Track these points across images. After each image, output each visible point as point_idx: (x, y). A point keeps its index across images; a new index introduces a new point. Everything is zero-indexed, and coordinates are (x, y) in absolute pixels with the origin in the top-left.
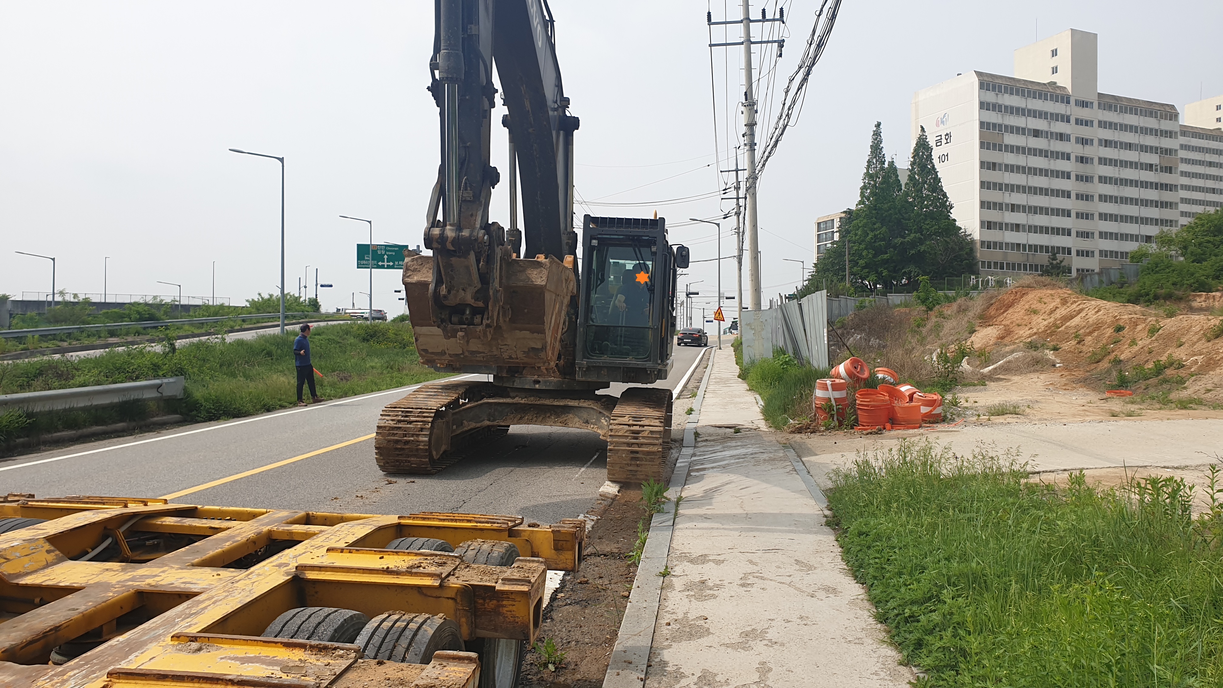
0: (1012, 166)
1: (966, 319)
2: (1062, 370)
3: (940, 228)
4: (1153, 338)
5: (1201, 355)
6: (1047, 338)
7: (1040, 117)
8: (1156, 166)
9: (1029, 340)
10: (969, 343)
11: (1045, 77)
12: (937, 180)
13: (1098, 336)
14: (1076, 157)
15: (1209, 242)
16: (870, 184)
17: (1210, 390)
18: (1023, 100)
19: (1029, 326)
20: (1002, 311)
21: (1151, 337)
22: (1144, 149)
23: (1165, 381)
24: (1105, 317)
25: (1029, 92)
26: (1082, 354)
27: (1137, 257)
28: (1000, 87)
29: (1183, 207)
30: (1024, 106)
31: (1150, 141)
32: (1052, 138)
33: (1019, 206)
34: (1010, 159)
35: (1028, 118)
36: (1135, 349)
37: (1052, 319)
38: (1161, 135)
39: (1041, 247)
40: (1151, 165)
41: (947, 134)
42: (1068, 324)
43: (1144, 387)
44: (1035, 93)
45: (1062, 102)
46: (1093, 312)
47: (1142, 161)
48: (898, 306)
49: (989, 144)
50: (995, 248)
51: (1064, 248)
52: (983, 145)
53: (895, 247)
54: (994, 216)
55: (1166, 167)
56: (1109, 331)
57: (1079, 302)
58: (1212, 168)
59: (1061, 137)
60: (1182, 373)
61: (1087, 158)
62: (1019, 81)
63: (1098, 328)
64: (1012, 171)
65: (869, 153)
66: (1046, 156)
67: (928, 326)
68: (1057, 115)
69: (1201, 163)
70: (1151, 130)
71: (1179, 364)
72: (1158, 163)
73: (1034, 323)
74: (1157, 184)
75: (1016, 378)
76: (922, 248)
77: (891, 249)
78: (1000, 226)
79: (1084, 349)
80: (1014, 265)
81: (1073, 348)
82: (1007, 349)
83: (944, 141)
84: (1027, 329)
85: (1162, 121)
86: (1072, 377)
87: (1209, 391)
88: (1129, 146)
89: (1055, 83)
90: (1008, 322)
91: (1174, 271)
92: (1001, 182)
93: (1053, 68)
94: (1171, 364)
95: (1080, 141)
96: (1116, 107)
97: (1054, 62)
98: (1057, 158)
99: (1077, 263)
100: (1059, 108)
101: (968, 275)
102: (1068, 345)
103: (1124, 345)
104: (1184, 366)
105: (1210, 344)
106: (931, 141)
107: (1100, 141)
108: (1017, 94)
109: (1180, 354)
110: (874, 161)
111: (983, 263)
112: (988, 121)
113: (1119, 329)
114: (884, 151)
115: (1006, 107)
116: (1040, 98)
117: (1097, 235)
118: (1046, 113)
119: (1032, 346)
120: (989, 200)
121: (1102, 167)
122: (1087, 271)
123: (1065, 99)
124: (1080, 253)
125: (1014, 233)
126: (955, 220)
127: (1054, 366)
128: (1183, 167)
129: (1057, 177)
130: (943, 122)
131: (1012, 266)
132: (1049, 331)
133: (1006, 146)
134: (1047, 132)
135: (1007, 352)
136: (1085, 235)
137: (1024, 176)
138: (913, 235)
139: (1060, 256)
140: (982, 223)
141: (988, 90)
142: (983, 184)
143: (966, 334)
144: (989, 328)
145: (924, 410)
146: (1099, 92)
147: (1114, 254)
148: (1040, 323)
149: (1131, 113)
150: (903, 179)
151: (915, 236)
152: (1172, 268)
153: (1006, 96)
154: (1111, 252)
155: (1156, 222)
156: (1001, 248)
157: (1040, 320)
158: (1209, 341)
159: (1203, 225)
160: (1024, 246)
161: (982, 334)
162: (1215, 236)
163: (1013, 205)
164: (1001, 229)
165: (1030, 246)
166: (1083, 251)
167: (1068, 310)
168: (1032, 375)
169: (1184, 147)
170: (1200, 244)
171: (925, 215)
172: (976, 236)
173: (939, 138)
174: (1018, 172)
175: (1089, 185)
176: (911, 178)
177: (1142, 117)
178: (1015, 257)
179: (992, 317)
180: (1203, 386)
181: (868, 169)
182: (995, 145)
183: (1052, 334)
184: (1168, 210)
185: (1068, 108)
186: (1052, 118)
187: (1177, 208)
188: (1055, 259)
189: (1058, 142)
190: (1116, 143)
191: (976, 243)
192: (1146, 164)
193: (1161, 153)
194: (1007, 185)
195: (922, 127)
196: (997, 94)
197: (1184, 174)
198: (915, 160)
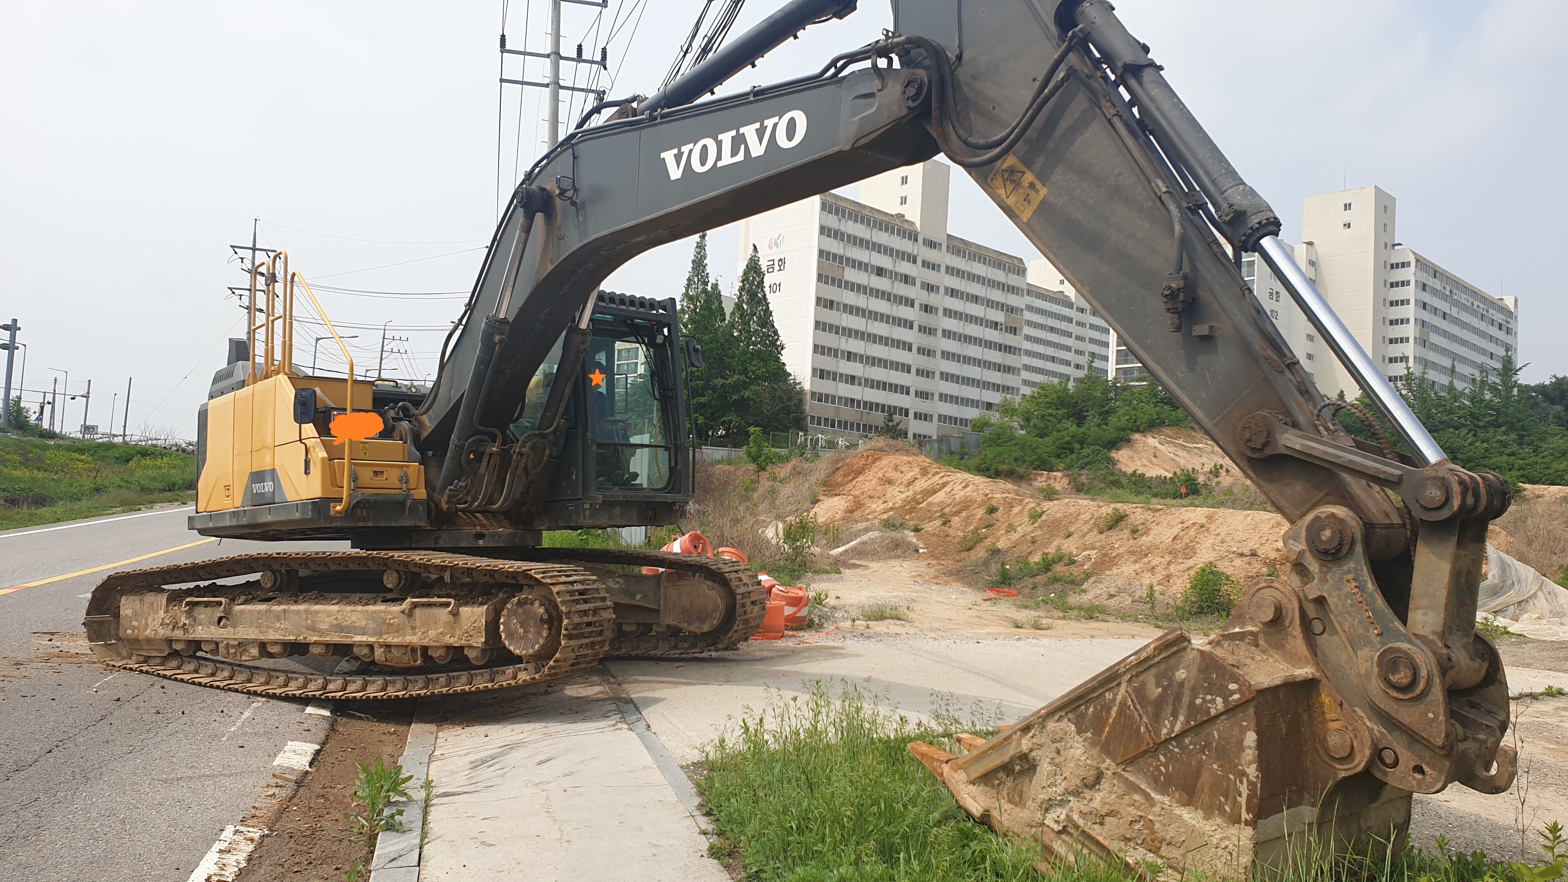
0: (851, 307)
1: (807, 485)
2: (928, 557)
3: (768, 372)
4: (1036, 525)
5: (1093, 549)
6: (905, 515)
7: (885, 253)
8: (1001, 325)
9: (885, 516)
10: (811, 515)
11: (892, 208)
12: (768, 313)
13: (967, 517)
14: (921, 305)
15: (1051, 415)
16: (689, 308)
17: (1113, 596)
18: (868, 230)
19: (883, 499)
20: (850, 478)
21: (1033, 523)
22: (991, 304)
23: (1056, 580)
24: (975, 494)
25: (875, 222)
26: (948, 539)
27: (980, 426)
28: (844, 211)
29: (1025, 375)
30: (868, 238)
31: (997, 295)
32: (896, 279)
33: (855, 355)
34: (850, 298)
35: (873, 253)
36: (1015, 536)
37: (911, 493)
38: (1008, 291)
39: (877, 405)
40: (996, 323)
41: (781, 260)
42: (930, 499)
43: (1031, 586)
44: (881, 224)
45: (910, 238)
46: (960, 487)
47: (988, 317)
48: (719, 462)
49: (827, 277)
50: (826, 401)
51: (901, 409)
52: (821, 278)
53: (714, 389)
54: (828, 363)
55: (1011, 327)
56: (980, 513)
57: (942, 474)
58: (1053, 334)
59: (907, 279)
60: (1075, 570)
61: (932, 308)
62: (865, 207)
63: (966, 508)
64: (851, 313)
65: (690, 269)
66: (889, 300)
67: (761, 490)
68: (903, 253)
69: (1043, 327)
70: (999, 283)
71: (1070, 559)
72: (1003, 321)
73: (890, 495)
74: (1000, 345)
75: (874, 565)
76: (747, 394)
77: (710, 392)
78: (833, 376)
79: (951, 532)
80: (846, 423)
81: (938, 529)
82: (860, 526)
83: (777, 267)
84: (881, 502)
85: (1010, 275)
86: (941, 567)
87: (1111, 596)
88: (976, 299)
89: (903, 216)
90: (858, 493)
91: (1016, 445)
92: (837, 324)
93: (902, 198)
94: (1061, 559)
95: (926, 286)
96: (965, 252)
97: (903, 191)
98: (901, 303)
99: (914, 427)
100: (906, 245)
101: (795, 431)
102: (932, 526)
103: (998, 530)
104: (1075, 562)
105: (1103, 536)
106: (764, 265)
107: (946, 289)
108: (862, 222)
109: (1070, 546)
110: (696, 279)
111: (813, 417)
112: (828, 250)
113: (992, 510)
114: (708, 270)
115: (849, 236)
116: (886, 230)
117: (936, 397)
118: (892, 250)
119: (888, 525)
120: (824, 344)
121: (946, 319)
122: (925, 437)
123: (913, 236)
124: (918, 416)
125: (849, 385)
126: (784, 364)
127: (917, 551)
128: (1027, 330)
129: (899, 325)
130: (776, 244)
131: (843, 425)
132: (908, 507)
133: (846, 282)
134: (891, 272)
135: (860, 531)
136: (923, 395)
137: (864, 320)
138: (736, 377)
139: (897, 418)
140: (814, 370)
141: (830, 212)
142: (818, 325)
143: (807, 504)
144: (836, 499)
145: (788, 611)
146: (948, 232)
147: (954, 420)
148: (897, 496)
149: (979, 262)
150: (728, 308)
151: (739, 379)
152: (1014, 442)
153: (850, 223)
154: (950, 417)
155: (996, 387)
156: (833, 402)
157: (896, 493)
158: (1101, 533)
159: (1046, 396)
160: (859, 402)
161: (827, 505)
162: (1057, 409)
163: (849, 353)
164: (834, 379)
165: (865, 403)
166: (921, 414)
167: (930, 482)
168: (893, 562)
169: (1030, 308)
170: (1043, 417)
171: (752, 354)
172: (807, 386)
173: (771, 263)
174: (857, 315)
175: (931, 338)
176: (738, 306)
177: (990, 268)
178: (848, 414)
179: (838, 485)
180: (1105, 589)
181: (687, 289)
182: (833, 280)
183: (911, 511)
184: (1010, 376)
185: (916, 247)
186: (897, 256)
187: (1019, 375)
188: (891, 420)
189: (902, 284)
190: (962, 293)
191: (806, 394)
192: (992, 322)
193: (1007, 310)
194: (844, 329)
195: (755, 246)
196: (840, 220)
197: (1028, 338)
198: (744, 285)
